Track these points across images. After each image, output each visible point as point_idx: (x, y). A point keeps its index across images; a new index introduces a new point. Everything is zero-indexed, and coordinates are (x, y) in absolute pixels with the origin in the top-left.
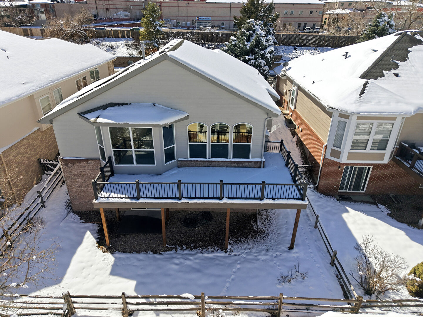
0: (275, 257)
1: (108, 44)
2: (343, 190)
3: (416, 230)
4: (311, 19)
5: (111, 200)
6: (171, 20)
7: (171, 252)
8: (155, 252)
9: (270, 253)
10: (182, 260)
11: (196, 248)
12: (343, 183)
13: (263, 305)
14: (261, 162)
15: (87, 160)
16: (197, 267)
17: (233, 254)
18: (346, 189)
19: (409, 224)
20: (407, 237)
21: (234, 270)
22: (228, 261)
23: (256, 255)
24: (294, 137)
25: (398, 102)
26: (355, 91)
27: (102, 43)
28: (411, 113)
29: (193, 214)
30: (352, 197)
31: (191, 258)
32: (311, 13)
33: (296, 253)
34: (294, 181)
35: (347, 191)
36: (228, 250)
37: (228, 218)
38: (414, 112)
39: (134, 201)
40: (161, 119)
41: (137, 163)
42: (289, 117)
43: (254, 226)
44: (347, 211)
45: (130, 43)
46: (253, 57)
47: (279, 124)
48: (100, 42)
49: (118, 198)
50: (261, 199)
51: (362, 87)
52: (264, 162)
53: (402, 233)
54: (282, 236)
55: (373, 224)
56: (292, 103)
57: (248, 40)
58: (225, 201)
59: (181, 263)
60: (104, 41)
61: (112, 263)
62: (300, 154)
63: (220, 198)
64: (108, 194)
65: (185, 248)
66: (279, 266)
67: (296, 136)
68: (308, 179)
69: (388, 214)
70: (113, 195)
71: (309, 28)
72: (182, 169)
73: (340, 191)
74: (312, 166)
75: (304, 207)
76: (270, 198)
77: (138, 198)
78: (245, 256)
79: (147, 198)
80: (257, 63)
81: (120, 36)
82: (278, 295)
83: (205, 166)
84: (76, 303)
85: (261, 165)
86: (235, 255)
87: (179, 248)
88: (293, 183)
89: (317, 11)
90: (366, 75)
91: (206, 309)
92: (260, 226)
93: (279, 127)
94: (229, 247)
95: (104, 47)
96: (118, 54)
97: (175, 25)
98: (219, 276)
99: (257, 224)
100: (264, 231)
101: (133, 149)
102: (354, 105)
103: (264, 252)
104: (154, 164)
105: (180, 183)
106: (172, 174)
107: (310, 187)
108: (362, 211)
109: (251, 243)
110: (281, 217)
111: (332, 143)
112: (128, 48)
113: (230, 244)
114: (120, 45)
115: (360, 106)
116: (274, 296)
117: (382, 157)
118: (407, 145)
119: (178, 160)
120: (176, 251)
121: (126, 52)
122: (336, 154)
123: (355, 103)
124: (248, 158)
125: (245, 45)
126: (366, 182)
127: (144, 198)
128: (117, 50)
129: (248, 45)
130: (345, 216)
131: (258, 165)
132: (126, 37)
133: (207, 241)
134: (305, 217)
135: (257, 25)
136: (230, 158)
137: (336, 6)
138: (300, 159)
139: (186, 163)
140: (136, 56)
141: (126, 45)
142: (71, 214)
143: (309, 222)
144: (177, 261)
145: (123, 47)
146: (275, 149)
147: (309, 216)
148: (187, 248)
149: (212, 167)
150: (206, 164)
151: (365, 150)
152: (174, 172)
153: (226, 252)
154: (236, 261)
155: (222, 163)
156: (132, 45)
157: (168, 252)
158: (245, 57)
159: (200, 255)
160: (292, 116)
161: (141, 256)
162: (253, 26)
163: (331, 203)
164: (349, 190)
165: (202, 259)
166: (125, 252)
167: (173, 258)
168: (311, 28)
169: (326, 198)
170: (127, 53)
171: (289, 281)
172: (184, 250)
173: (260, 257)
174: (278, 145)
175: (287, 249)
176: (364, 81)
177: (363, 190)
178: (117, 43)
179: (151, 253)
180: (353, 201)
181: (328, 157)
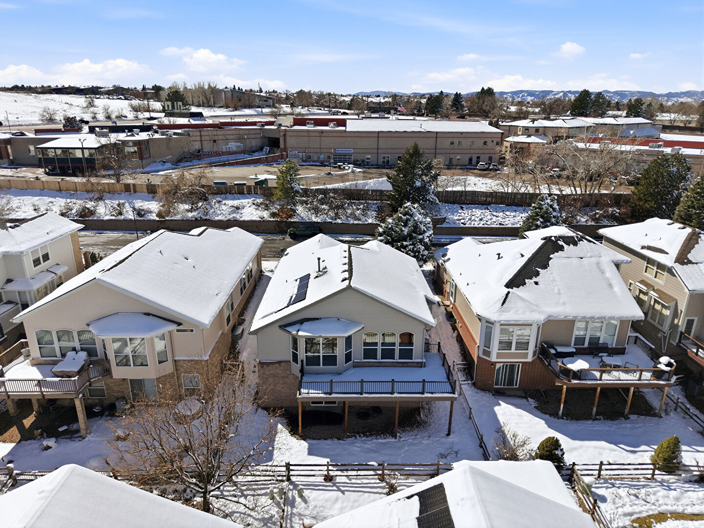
0: (436, 441)
1: (230, 203)
2: (498, 385)
3: (556, 420)
4: (486, 151)
5: (311, 395)
6: (298, 153)
7: (352, 439)
8: (339, 439)
9: (431, 439)
10: (362, 444)
11: (371, 435)
12: (497, 379)
13: (426, 470)
14: (422, 362)
15: (279, 362)
16: (374, 449)
17: (402, 440)
18: (501, 385)
19: (551, 415)
20: (546, 426)
21: (403, 451)
22: (398, 445)
23: (420, 440)
24: (454, 332)
25: (532, 311)
26: (499, 300)
27: (224, 202)
28: (541, 322)
29: (365, 409)
30: (507, 392)
31: (369, 443)
32: (485, 143)
33: (453, 438)
34: (448, 379)
35: (502, 387)
36: (398, 437)
37: (397, 409)
38: (544, 320)
39: (328, 396)
40: (346, 332)
41: (323, 365)
42: (449, 309)
43: (418, 418)
44: (499, 405)
45: (259, 201)
46: (411, 243)
47: (440, 317)
48: (221, 200)
49: (316, 393)
50: (423, 393)
51: (504, 297)
52: (425, 362)
53: (543, 422)
54: (441, 426)
55: (520, 416)
56: (452, 296)
57: (405, 226)
58: (396, 395)
59: (361, 446)
60: (226, 199)
61: (307, 447)
62: (460, 350)
63: (392, 393)
64: (307, 390)
65: (362, 436)
66: (438, 447)
67: (456, 331)
68: (466, 375)
69: (535, 407)
70: (311, 391)
71: (484, 165)
72: (357, 369)
73: (495, 387)
74: (470, 363)
75: (455, 399)
76: (429, 393)
77: (330, 394)
78: (411, 441)
79: (337, 393)
80: (415, 249)
81: (246, 192)
82: (436, 462)
83: (376, 366)
84: (294, 470)
85: (422, 365)
86: (404, 440)
87: (358, 436)
88: (447, 381)
89: (492, 141)
90: (509, 285)
91: (386, 475)
92: (423, 418)
93: (440, 320)
94: (398, 434)
95: (227, 207)
96: (246, 217)
97: (304, 159)
98: (392, 455)
99: (420, 417)
100: (427, 422)
101: (321, 355)
102: (496, 314)
103: (426, 438)
104: (336, 365)
105: (362, 382)
106: (351, 374)
107: (469, 383)
108: (513, 405)
109: (416, 432)
110: (441, 410)
111: (483, 344)
112: (257, 208)
113: (399, 432)
114: (246, 203)
115: (501, 315)
116: (433, 463)
117: (526, 356)
118: (546, 346)
119: (353, 361)
120: (356, 438)
121: (255, 213)
122: (487, 353)
123: (497, 312)
124: (412, 359)
125: (402, 231)
126: (518, 377)
127: (335, 393)
128: (244, 211)
129: (406, 230)
130: (496, 409)
131: (420, 364)
132: (253, 193)
133: (379, 431)
134: (463, 410)
135: (415, 209)
136: (397, 359)
137: (520, 131)
138: (460, 355)
139: (360, 364)
140: (268, 219)
141: (254, 204)
142: (260, 409)
143: (465, 414)
144: (358, 445)
145: (250, 207)
146: (434, 350)
147: (465, 408)
148: (364, 436)
149: (382, 366)
150: (377, 364)
151: (511, 350)
152: (351, 372)
153: (396, 438)
154: (404, 445)
155: (390, 364)
156: (261, 204)
157: (350, 439)
158: (403, 244)
159: (375, 440)
160: (452, 308)
161: (329, 442)
162: (410, 211)
163: (486, 397)
164: (504, 385)
165: (377, 444)
166: (314, 439)
167: (355, 443)
168: (486, 164)
169: (482, 393)
170: (256, 216)
171: (446, 457)
172: (362, 437)
173: (423, 441)
174: (437, 347)
175: (445, 436)
176: (507, 290)
177: (516, 385)
178: (243, 201)
179: (336, 439)
180: (506, 396)
181: (481, 356)
